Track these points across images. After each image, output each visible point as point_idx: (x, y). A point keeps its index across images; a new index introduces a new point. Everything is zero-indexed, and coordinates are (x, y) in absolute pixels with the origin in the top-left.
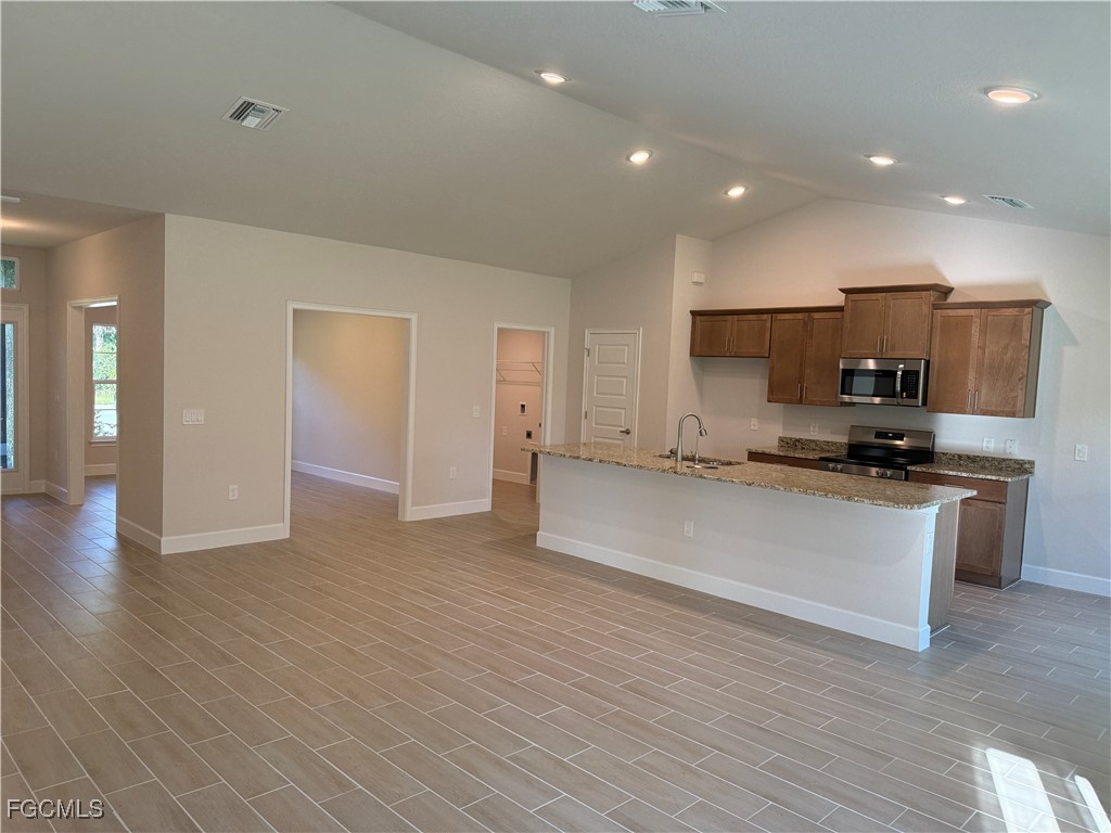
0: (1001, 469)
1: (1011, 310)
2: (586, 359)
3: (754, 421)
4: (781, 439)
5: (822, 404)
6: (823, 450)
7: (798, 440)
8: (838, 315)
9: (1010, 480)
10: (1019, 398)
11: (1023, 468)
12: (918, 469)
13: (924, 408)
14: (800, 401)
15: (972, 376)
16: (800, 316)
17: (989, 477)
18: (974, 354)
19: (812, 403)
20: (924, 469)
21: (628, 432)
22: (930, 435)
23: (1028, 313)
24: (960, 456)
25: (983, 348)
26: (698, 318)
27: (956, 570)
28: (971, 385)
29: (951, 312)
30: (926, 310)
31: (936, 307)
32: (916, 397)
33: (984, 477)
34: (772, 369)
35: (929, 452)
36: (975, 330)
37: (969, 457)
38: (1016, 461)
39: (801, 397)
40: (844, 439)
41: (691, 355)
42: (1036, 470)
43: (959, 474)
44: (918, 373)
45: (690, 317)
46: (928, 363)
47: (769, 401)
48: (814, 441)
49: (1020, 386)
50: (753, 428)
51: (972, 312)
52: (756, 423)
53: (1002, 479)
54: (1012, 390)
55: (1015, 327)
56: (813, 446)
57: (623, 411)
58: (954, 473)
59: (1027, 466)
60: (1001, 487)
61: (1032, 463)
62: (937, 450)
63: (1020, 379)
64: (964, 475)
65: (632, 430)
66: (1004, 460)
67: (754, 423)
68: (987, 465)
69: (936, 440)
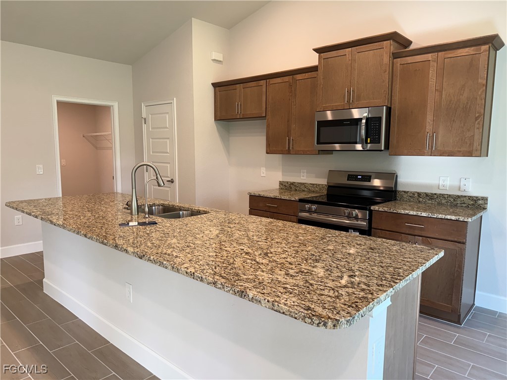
0: (456, 205)
1: (467, 49)
2: (144, 126)
3: (263, 170)
4: (281, 183)
5: (305, 153)
6: (310, 191)
7: (293, 184)
8: (313, 74)
9: (470, 220)
10: (476, 137)
11: (477, 205)
12: (381, 209)
13: (387, 153)
14: (288, 152)
15: (429, 118)
16: (286, 79)
17: (449, 217)
18: (432, 98)
19: (297, 153)
20: (386, 209)
21: (172, 181)
22: (392, 176)
23: (485, 51)
24: (419, 194)
25: (440, 91)
26: (217, 88)
27: (421, 305)
28: (429, 128)
29: (409, 59)
30: (386, 59)
31: (395, 56)
32: (379, 142)
33: (443, 216)
34: (268, 126)
35: (392, 191)
36: (432, 73)
37: (427, 195)
38: (470, 198)
39: (289, 148)
40: (323, 181)
41: (215, 120)
42: (489, 206)
43: (419, 213)
44: (380, 119)
45: (212, 88)
46: (389, 110)
47: (267, 153)
48: (303, 184)
49: (477, 126)
50: (262, 175)
51: (429, 56)
52: (265, 172)
53: (461, 219)
54: (469, 130)
55: (471, 67)
56: (302, 187)
57: (168, 165)
58: (415, 213)
59: (480, 202)
60: (461, 226)
61: (485, 199)
62: (400, 188)
63: (477, 119)
64: (424, 214)
65: (175, 180)
66: (459, 197)
67: (263, 171)
68: (443, 201)
69: (398, 180)
